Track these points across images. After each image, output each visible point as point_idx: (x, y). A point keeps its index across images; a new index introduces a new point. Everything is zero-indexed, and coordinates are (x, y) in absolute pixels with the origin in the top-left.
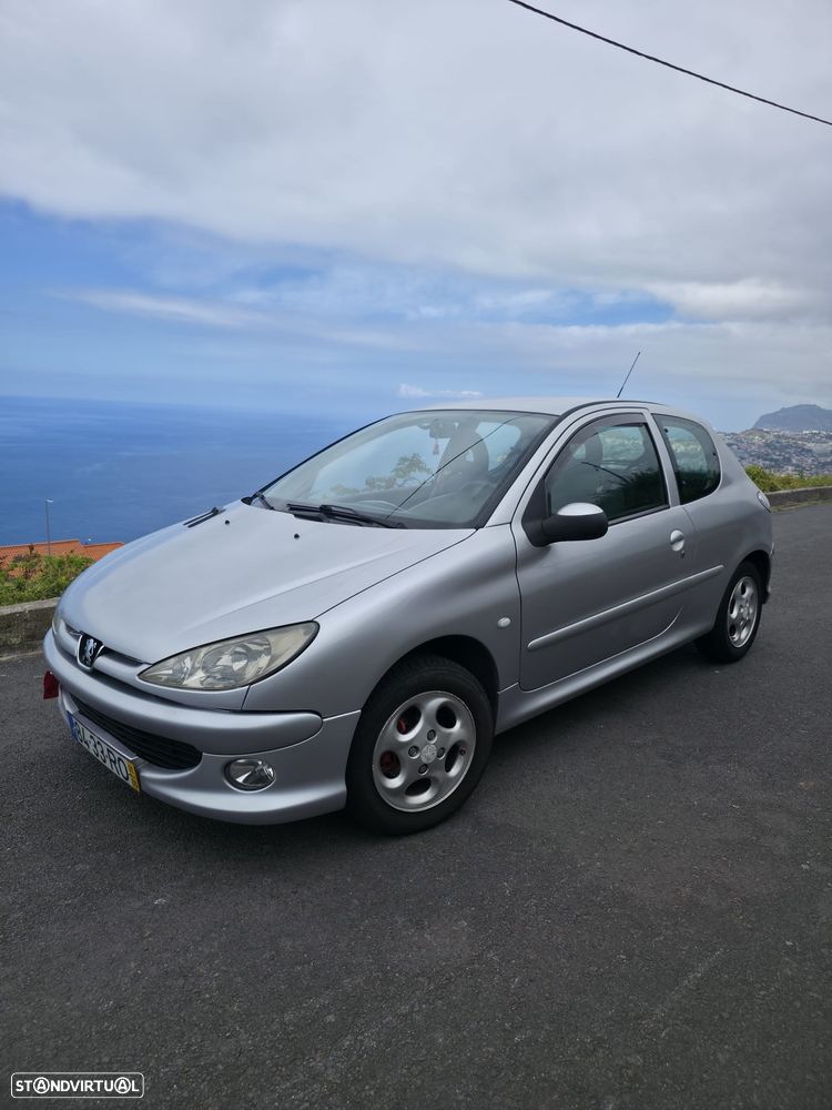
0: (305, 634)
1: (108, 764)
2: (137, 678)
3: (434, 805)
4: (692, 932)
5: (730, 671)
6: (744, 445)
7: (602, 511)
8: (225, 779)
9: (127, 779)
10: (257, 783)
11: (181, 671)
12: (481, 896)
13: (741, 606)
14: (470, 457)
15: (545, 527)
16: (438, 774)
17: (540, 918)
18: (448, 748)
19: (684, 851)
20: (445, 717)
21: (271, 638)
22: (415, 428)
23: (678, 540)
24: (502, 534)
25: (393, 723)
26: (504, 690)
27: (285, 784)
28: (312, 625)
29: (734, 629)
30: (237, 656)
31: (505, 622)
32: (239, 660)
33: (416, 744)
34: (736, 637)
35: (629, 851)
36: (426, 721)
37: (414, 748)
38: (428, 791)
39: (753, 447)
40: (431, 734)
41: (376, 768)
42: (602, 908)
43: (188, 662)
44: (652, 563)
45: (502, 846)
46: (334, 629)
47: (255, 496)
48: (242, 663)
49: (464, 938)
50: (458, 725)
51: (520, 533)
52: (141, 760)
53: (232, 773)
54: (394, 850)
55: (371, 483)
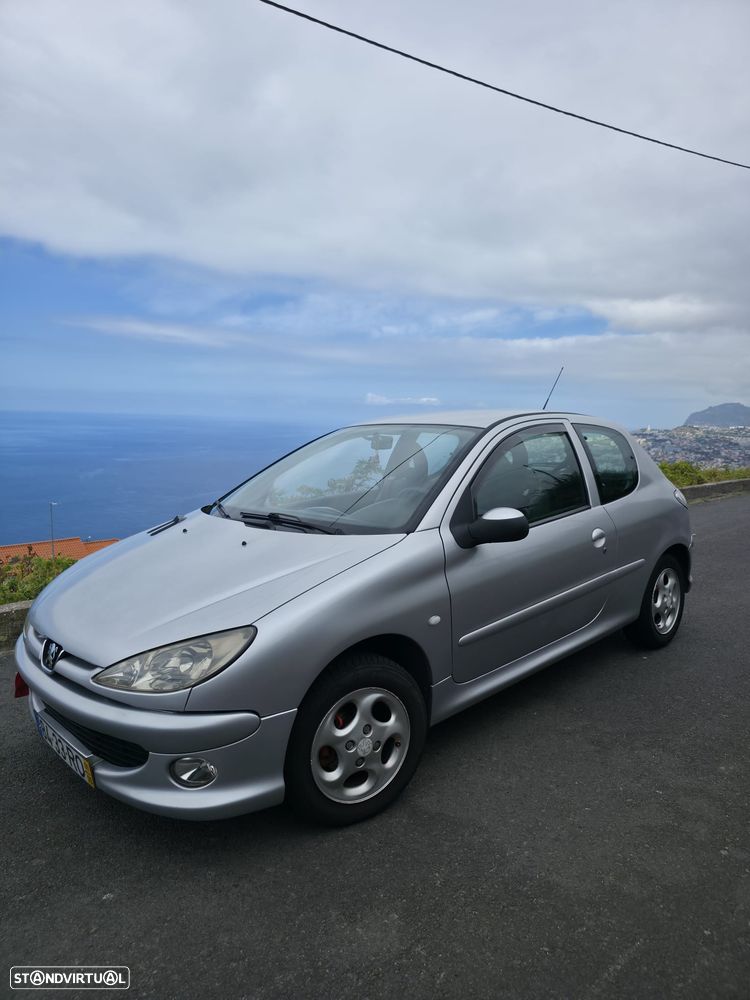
0: (244, 638)
1: (67, 761)
2: (91, 681)
3: (371, 796)
4: (613, 922)
5: (658, 656)
6: (676, 441)
7: (522, 515)
8: (169, 777)
9: (83, 775)
10: (201, 780)
11: (131, 674)
12: (414, 888)
13: (665, 596)
14: (411, 464)
15: (471, 530)
16: (375, 766)
17: (468, 909)
18: (383, 741)
19: (609, 839)
20: (380, 711)
21: (213, 642)
22: (361, 440)
23: (600, 537)
24: (432, 537)
25: (329, 719)
26: (439, 683)
27: (226, 781)
28: (251, 630)
29: (658, 617)
30: (184, 659)
31: (435, 619)
32: (185, 663)
33: (353, 738)
34: (661, 624)
35: (556, 840)
36: (363, 716)
37: (350, 742)
38: (366, 783)
39: (685, 443)
40: (367, 729)
41: (314, 761)
42: (528, 898)
43: (137, 665)
44: (577, 559)
45: (435, 835)
46: (272, 632)
47: (215, 504)
48: (188, 666)
49: (394, 932)
50: (393, 718)
51: (448, 536)
52: (96, 758)
53: (177, 771)
54: (333, 843)
55: (332, 485)
